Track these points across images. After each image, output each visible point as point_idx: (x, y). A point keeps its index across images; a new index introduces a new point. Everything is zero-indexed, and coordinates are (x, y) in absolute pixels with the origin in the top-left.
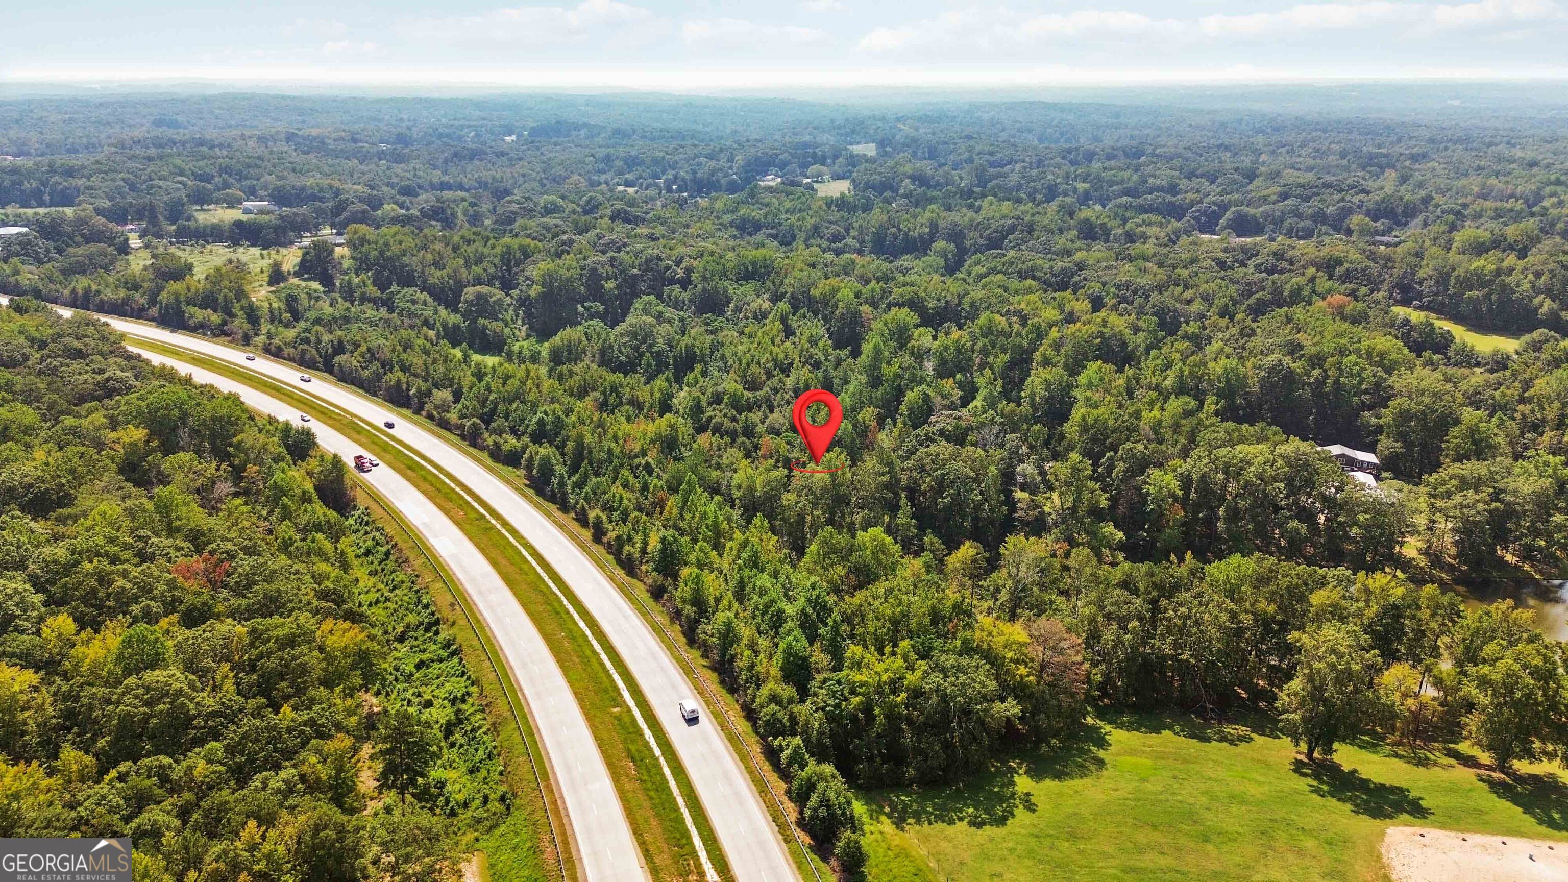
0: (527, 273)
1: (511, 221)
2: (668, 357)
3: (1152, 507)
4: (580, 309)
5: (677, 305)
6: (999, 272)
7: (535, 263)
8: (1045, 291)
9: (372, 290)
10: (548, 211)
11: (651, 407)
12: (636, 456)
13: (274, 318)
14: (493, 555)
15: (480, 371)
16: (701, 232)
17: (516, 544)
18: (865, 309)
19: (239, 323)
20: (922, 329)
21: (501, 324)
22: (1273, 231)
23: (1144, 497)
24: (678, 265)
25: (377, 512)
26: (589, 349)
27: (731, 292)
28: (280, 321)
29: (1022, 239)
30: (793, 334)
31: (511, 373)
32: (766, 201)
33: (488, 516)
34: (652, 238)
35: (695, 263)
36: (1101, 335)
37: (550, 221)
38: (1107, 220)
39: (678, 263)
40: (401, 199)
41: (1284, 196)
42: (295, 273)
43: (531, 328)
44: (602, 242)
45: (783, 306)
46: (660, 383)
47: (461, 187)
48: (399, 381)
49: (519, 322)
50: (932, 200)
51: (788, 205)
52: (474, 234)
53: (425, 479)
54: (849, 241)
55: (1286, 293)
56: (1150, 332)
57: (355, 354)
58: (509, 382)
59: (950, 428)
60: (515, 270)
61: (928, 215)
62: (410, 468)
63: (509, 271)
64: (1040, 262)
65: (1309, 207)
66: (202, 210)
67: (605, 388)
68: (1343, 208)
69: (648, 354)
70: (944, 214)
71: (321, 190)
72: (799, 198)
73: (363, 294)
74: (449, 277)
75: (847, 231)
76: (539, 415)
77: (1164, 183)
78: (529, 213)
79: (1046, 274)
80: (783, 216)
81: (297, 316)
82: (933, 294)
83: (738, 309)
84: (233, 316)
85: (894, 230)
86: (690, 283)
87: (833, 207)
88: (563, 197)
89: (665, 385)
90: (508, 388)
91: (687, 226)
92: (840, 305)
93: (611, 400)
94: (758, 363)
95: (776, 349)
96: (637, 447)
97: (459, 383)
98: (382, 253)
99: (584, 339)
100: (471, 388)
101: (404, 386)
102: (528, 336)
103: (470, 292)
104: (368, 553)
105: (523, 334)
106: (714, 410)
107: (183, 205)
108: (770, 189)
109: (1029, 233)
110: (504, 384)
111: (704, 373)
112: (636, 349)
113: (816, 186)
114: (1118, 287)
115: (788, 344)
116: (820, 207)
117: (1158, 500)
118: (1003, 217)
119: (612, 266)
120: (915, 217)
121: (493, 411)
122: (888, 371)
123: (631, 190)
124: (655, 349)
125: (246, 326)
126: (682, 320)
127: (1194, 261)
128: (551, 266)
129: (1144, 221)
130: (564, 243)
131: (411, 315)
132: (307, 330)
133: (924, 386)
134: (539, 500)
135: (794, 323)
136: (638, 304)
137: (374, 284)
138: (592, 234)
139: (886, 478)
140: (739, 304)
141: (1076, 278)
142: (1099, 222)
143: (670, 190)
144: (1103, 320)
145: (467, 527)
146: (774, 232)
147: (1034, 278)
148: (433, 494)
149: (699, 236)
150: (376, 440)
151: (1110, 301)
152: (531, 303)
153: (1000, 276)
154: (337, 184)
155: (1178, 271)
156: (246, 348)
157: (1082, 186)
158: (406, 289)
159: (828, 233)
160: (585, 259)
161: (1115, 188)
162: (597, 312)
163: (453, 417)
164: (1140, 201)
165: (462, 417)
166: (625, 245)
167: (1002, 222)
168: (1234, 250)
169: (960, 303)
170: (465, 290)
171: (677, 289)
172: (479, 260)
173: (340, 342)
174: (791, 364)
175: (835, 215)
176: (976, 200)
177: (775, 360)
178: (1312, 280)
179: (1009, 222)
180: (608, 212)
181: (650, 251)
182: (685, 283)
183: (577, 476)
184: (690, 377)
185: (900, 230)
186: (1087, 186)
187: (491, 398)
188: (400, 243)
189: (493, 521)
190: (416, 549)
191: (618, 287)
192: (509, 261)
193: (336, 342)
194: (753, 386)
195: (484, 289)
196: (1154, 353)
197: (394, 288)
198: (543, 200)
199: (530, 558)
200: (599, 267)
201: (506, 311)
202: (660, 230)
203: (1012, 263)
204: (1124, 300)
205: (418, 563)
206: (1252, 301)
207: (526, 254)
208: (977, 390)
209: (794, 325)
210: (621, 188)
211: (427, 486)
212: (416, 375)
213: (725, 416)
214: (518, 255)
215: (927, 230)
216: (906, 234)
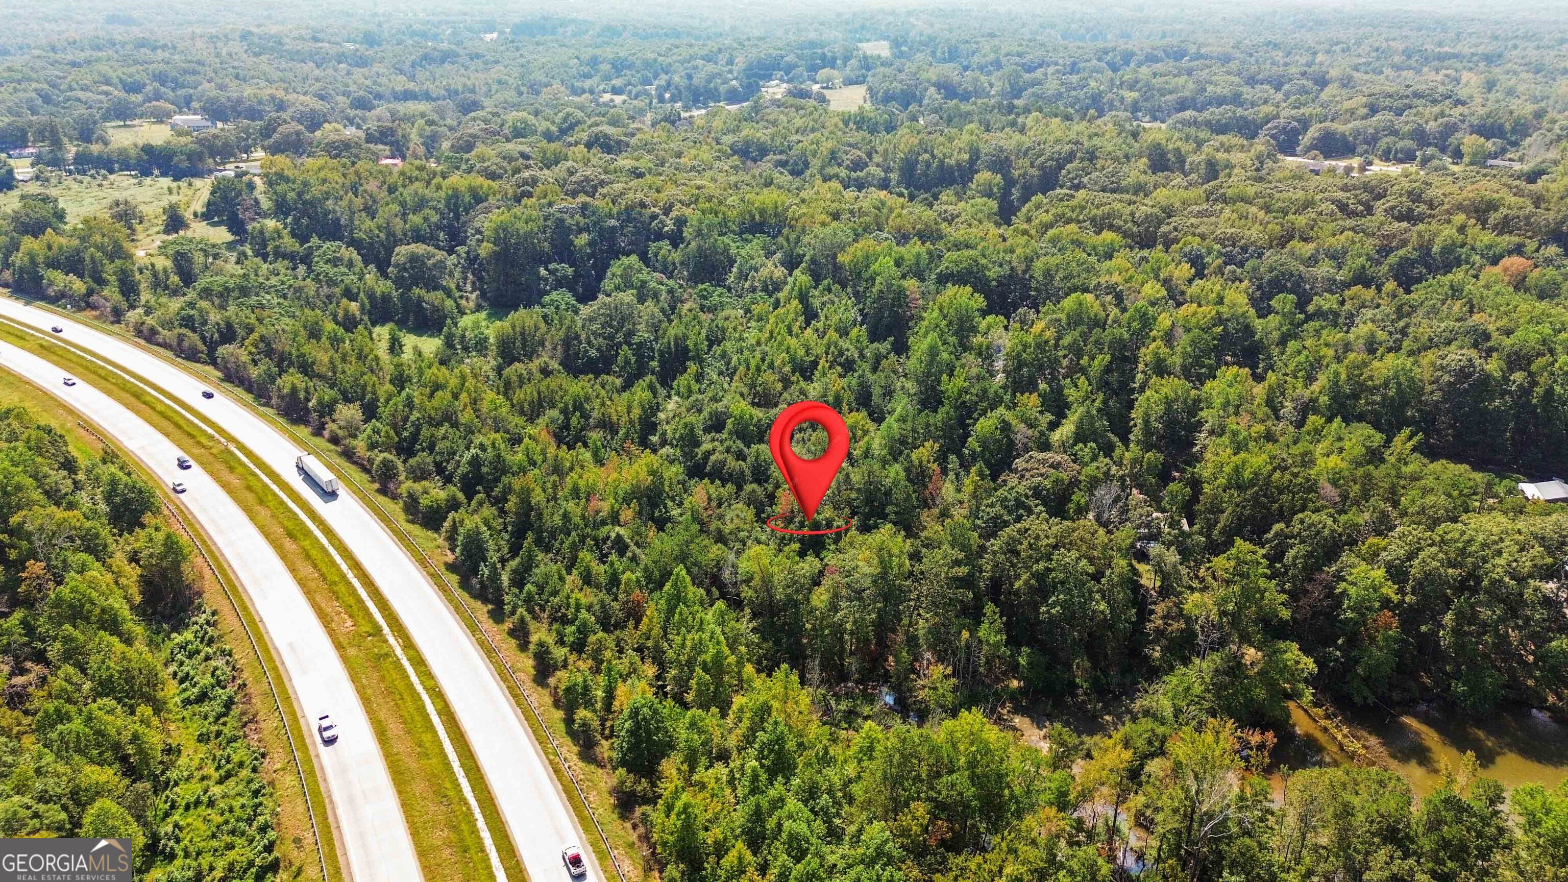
0: (477, 225)
1: (469, 147)
2: (653, 350)
3: (1349, 614)
4: (543, 272)
5: (668, 270)
6: (1068, 222)
7: (487, 211)
8: (1131, 248)
9: (289, 243)
10: (519, 133)
11: (627, 434)
12: (603, 523)
13: (159, 283)
14: (382, 715)
15: (401, 375)
16: (695, 163)
17: (419, 688)
18: (911, 284)
19: (112, 293)
20: (990, 318)
21: (440, 294)
22: (1366, 152)
23: (1337, 600)
24: (666, 214)
25: (229, 621)
26: (548, 337)
27: (733, 251)
28: (167, 287)
29: (1083, 169)
30: (815, 316)
31: (441, 380)
32: (771, 118)
33: (386, 630)
34: (637, 174)
35: (687, 211)
36: (1220, 320)
37: (514, 147)
38: (1179, 143)
39: (667, 211)
40: (352, 113)
41: (1373, 110)
42: (203, 214)
43: (483, 295)
44: (573, 179)
45: (801, 277)
46: (640, 393)
47: (427, 97)
48: (294, 390)
49: (469, 287)
50: (966, 117)
51: (798, 122)
52: (418, 168)
53: (308, 557)
54: (872, 169)
55: (1435, 249)
56: (1284, 315)
57: (247, 342)
58: (440, 393)
59: (1047, 483)
60: (463, 219)
61: (966, 137)
62: (291, 535)
63: (457, 217)
64: (1117, 206)
65: (1407, 123)
66: (125, 126)
67: (566, 405)
68: (1446, 125)
69: (625, 347)
70: (986, 136)
71: (260, 103)
72: (811, 113)
73: (277, 247)
74: (379, 228)
75: (870, 156)
76: (473, 451)
77: (1225, 91)
78: (492, 135)
79: (1126, 222)
80: (794, 138)
81: (188, 278)
82: (995, 258)
83: (743, 276)
84: (101, 281)
85: (927, 156)
86: (682, 240)
87: (851, 125)
88: (536, 113)
89: (647, 395)
90: (435, 402)
91: (679, 155)
92: (878, 280)
93: (574, 421)
94: (771, 366)
95: (793, 342)
96: (606, 507)
97: (374, 393)
98: (300, 195)
99: (542, 325)
100: (388, 401)
101: (302, 395)
102: (479, 308)
103: (402, 252)
104: (203, 697)
105: (472, 304)
106: (713, 440)
107: (95, 123)
108: (777, 104)
109: (1091, 160)
110: (431, 396)
111: (699, 377)
112: (611, 337)
113: (826, 92)
114: (1221, 241)
115: (809, 331)
116: (836, 125)
117: (1361, 607)
118: (1057, 141)
119: (584, 216)
120: (951, 140)
121: (415, 436)
122: (951, 386)
123: (618, 99)
124: (636, 340)
125: (117, 297)
126: (671, 291)
127: (1308, 204)
128: (506, 217)
129: (1222, 144)
130: (525, 182)
131: (331, 283)
132: (192, 305)
133: (1001, 410)
134: (463, 596)
135: (817, 299)
136: (616, 268)
137: (293, 235)
138: (560, 170)
139: (963, 571)
140: (745, 270)
141: (1164, 228)
142: (1171, 147)
143: (661, 100)
144: (1219, 295)
145: (352, 652)
146: (783, 157)
147: (1111, 227)
148: (312, 585)
149: (693, 168)
150: (253, 482)
151: (1213, 262)
152: (481, 264)
153: (1073, 227)
154: (280, 94)
155: (1291, 217)
156: (116, 328)
157: (1130, 96)
158: (328, 244)
159: (847, 159)
160: (550, 204)
161: (1169, 97)
162: (565, 277)
163: (360, 445)
164: (1206, 115)
165: (372, 446)
166: (602, 183)
167: (1057, 148)
168: (1355, 188)
169: (1028, 268)
170: (397, 249)
171: (665, 245)
172: (421, 204)
173: (229, 325)
174: (815, 364)
175: (856, 136)
176: (1018, 115)
177: (793, 360)
178: (1462, 229)
179: (1067, 148)
180: (585, 136)
181: (631, 195)
182: (676, 240)
183: (518, 560)
184: (682, 381)
185: (933, 156)
186: (1135, 95)
187: (412, 418)
188: (325, 181)
189: (391, 640)
190: (270, 698)
191: (591, 244)
192: (456, 206)
193: (223, 324)
194: (764, 400)
195: (420, 248)
196: (1292, 345)
197: (315, 241)
198: (512, 117)
199: (436, 720)
200: (566, 216)
201: (451, 274)
202: (646, 162)
203: (1083, 208)
204: (1230, 259)
205: (269, 724)
206: (1393, 259)
207: (478, 198)
208: (1068, 406)
209: (816, 303)
210: (607, 97)
211: (307, 570)
212: (321, 377)
213: (728, 450)
214: (467, 199)
215: (966, 157)
216: (942, 162)
